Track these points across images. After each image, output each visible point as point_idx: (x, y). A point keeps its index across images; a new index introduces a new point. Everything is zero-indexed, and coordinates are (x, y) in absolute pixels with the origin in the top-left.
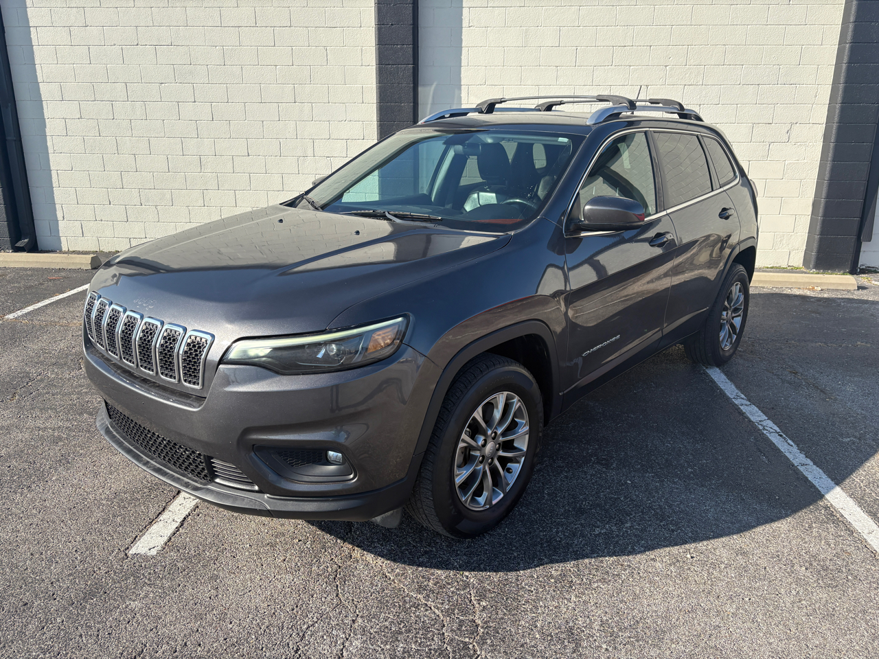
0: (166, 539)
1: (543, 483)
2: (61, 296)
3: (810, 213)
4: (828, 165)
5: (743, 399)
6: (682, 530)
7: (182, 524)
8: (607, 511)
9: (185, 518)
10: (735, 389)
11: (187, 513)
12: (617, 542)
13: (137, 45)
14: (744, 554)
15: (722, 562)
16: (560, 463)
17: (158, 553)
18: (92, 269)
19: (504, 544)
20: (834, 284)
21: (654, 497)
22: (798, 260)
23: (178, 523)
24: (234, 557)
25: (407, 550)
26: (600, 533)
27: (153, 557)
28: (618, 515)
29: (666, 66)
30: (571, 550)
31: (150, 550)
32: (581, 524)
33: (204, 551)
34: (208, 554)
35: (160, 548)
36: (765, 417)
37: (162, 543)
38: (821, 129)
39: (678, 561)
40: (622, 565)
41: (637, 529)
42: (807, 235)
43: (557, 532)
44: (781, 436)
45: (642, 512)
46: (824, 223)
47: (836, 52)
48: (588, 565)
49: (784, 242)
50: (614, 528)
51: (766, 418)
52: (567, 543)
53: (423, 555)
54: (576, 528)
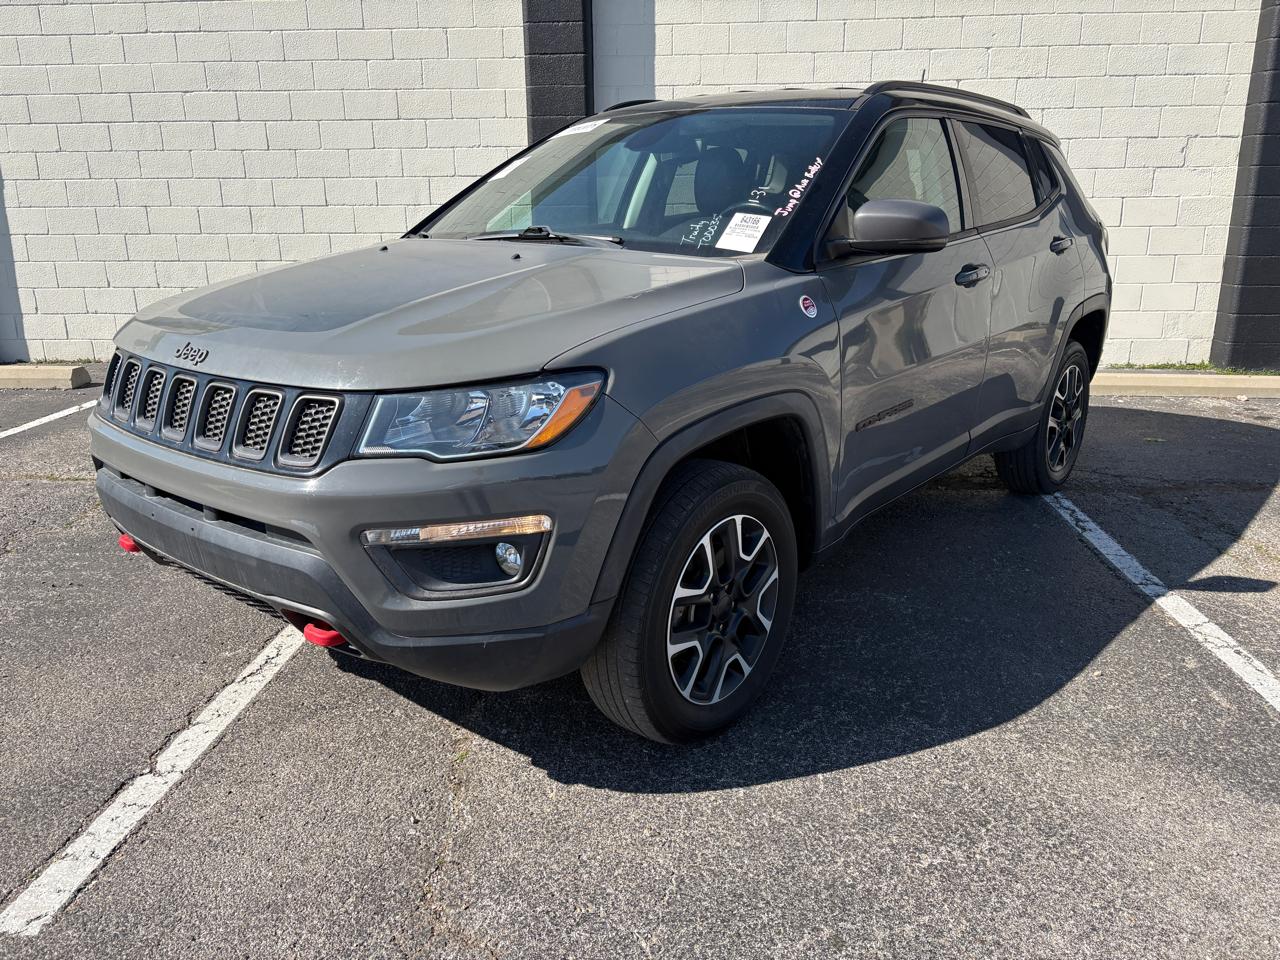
0: (65, 897)
1: (814, 758)
2: (11, 432)
3: (1220, 279)
4: (1249, 202)
5: (1157, 584)
6: (1092, 857)
7: (105, 864)
8: (939, 814)
9: (114, 850)
10: (1140, 568)
11: (121, 837)
12: (967, 888)
13: (146, 32)
14: (1224, 907)
15: (1182, 930)
16: (844, 716)
17: (41, 932)
18: (74, 389)
19: (741, 896)
20: (1267, 389)
21: (1027, 783)
22: (1202, 352)
23: (101, 860)
24: (194, 940)
25: (548, 912)
26: (931, 865)
27: (30, 941)
28: (962, 825)
29: (988, 48)
30: (877, 907)
31: (28, 923)
32: (892, 846)
33: (136, 925)
34: (142, 932)
35: (48, 919)
36: (1203, 618)
37: (58, 906)
38: (1236, 145)
39: (1094, 929)
40: (983, 942)
41: (1002, 855)
42: (1216, 313)
43: (846, 865)
44: (1239, 653)
45: (1008, 816)
46: (1243, 294)
47: (1257, 21)
48: (913, 943)
49: (1180, 326)
50: (958, 854)
51: (1207, 620)
52: (868, 891)
53: (578, 924)
54: (883, 855)
